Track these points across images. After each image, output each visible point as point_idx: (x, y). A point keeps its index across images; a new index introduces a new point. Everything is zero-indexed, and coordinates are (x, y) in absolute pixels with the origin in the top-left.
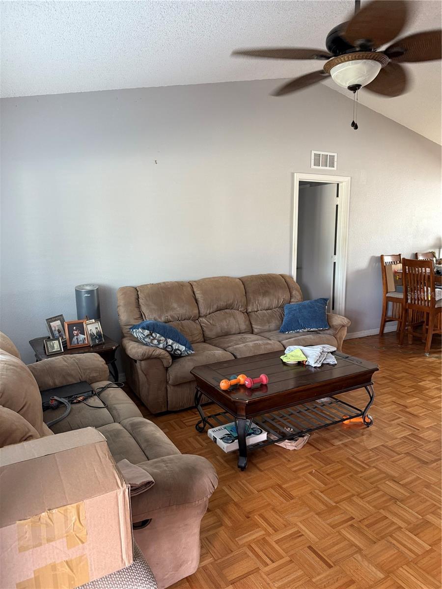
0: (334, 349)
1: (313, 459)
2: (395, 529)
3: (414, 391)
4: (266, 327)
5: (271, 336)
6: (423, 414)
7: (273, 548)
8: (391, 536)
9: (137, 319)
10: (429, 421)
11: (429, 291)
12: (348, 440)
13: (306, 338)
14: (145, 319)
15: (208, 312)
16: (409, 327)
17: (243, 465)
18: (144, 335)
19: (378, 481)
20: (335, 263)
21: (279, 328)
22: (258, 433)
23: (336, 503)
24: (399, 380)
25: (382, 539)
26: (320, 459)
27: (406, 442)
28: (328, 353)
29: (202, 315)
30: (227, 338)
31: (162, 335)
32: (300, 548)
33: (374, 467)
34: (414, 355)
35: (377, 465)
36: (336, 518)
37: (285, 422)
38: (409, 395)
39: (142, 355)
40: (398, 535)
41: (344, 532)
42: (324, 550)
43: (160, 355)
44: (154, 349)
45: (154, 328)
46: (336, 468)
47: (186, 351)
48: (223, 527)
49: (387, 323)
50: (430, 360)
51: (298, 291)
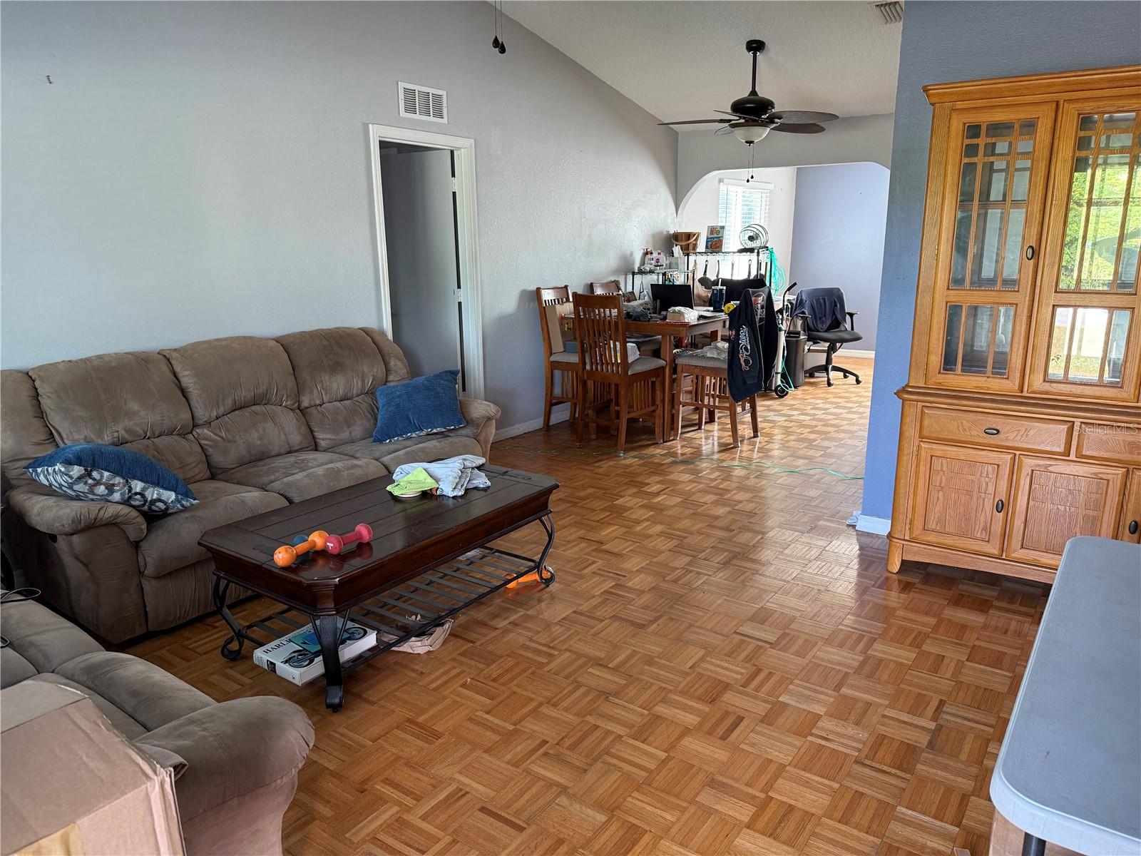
0: (481, 461)
1: (465, 660)
2: (613, 741)
3: (609, 516)
4: (345, 435)
5: (357, 451)
6: (628, 550)
7: (420, 831)
8: (608, 753)
9: (40, 444)
10: (639, 560)
11: (618, 349)
12: (518, 615)
13: (425, 447)
14: (61, 445)
15: (214, 414)
16: (590, 412)
17: (337, 701)
18: (71, 477)
19: (575, 671)
20: (460, 304)
21: (371, 433)
22: (358, 637)
23: (515, 725)
24: (585, 500)
25: (596, 761)
26: (476, 658)
27: (608, 599)
28: (473, 468)
29: (201, 422)
30: (265, 465)
31: (116, 473)
32: (466, 815)
33: (567, 650)
34: (601, 457)
35: (570, 646)
36: (519, 748)
37: (405, 606)
38: (602, 523)
39: (73, 521)
40: (618, 749)
41: (535, 768)
42: (507, 806)
43: (117, 516)
44: (99, 506)
45: (94, 460)
46: (506, 667)
47: (180, 502)
48: (317, 822)
49: (554, 408)
50: (627, 462)
51: (401, 360)
